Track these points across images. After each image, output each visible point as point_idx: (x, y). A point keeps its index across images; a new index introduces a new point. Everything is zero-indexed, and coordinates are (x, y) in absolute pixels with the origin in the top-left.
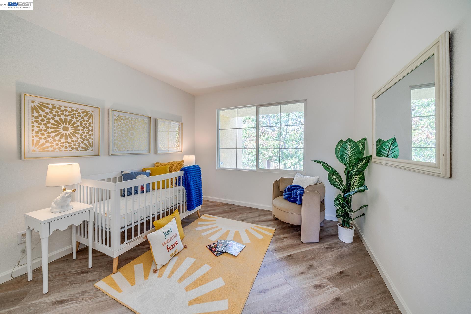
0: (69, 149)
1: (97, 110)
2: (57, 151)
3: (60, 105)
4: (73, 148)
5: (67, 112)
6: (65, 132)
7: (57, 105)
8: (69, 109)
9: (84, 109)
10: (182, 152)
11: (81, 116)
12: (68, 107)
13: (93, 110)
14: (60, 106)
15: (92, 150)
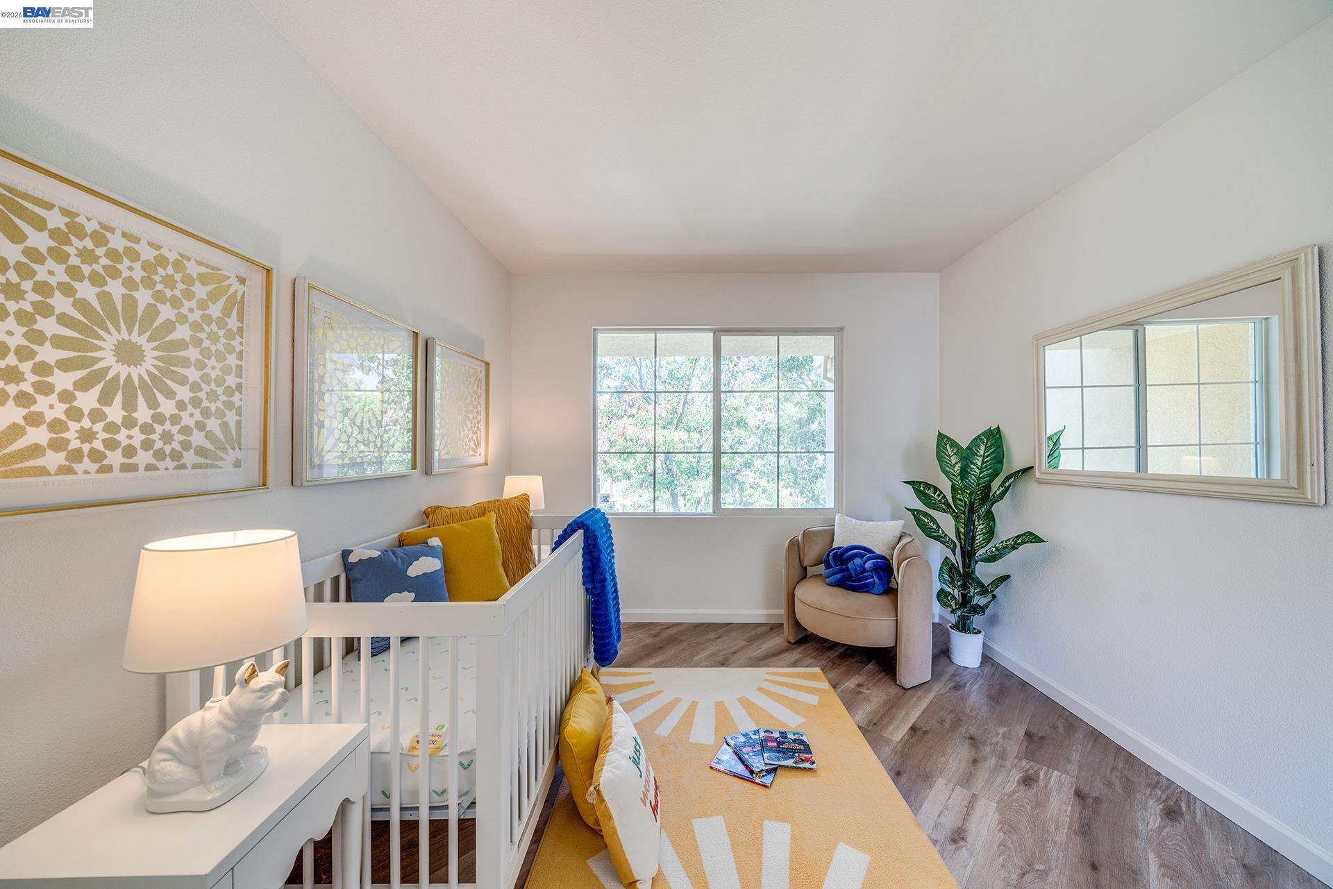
0: (143, 458)
1: (258, 278)
2: (86, 472)
3: (104, 222)
4: (160, 455)
5: (137, 265)
6: (123, 371)
7: (89, 219)
8: (147, 254)
9: (212, 263)
10: (486, 464)
11: (197, 297)
12: (144, 243)
13: (245, 276)
14: (102, 226)
15: (237, 464)
